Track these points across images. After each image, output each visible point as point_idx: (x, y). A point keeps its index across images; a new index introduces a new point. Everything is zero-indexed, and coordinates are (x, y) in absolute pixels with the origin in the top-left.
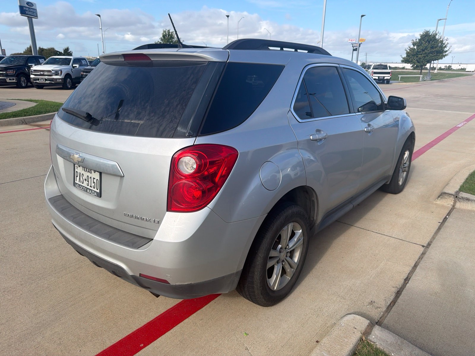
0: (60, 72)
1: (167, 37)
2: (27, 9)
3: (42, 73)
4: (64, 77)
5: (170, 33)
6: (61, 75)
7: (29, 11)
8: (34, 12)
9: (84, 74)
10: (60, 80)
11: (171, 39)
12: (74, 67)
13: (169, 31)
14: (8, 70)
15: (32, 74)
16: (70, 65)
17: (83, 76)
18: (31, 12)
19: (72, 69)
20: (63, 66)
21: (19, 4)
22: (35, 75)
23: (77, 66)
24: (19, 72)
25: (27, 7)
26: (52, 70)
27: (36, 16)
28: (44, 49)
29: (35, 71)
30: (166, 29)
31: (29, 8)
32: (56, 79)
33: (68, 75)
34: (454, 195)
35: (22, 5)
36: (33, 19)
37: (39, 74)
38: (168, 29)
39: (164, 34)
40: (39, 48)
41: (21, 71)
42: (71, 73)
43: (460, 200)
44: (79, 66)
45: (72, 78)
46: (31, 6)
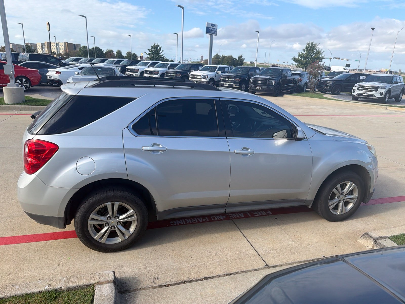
0: (206, 77)
1: (309, 48)
2: (211, 29)
3: (195, 77)
4: (208, 81)
5: (313, 45)
6: (207, 78)
7: (212, 31)
8: (215, 31)
9: (222, 79)
10: (206, 83)
11: (312, 50)
12: (217, 73)
13: (312, 43)
14: (177, 74)
15: (190, 77)
16: (215, 72)
17: (221, 80)
18: (213, 31)
19: (216, 75)
20: (211, 72)
21: (206, 26)
22: (192, 78)
23: (220, 72)
24: (184, 75)
25: (211, 28)
26: (202, 75)
27: (216, 34)
28: (226, 56)
29: (192, 75)
30: (310, 42)
31: (212, 28)
32: (203, 82)
33: (212, 79)
34: (373, 239)
35: (209, 26)
36: (213, 36)
37: (194, 77)
38: (311, 42)
39: (308, 46)
40: (222, 56)
41: (186, 75)
42: (214, 78)
43: (377, 245)
44: (222, 72)
45: (215, 81)
46: (214, 27)
